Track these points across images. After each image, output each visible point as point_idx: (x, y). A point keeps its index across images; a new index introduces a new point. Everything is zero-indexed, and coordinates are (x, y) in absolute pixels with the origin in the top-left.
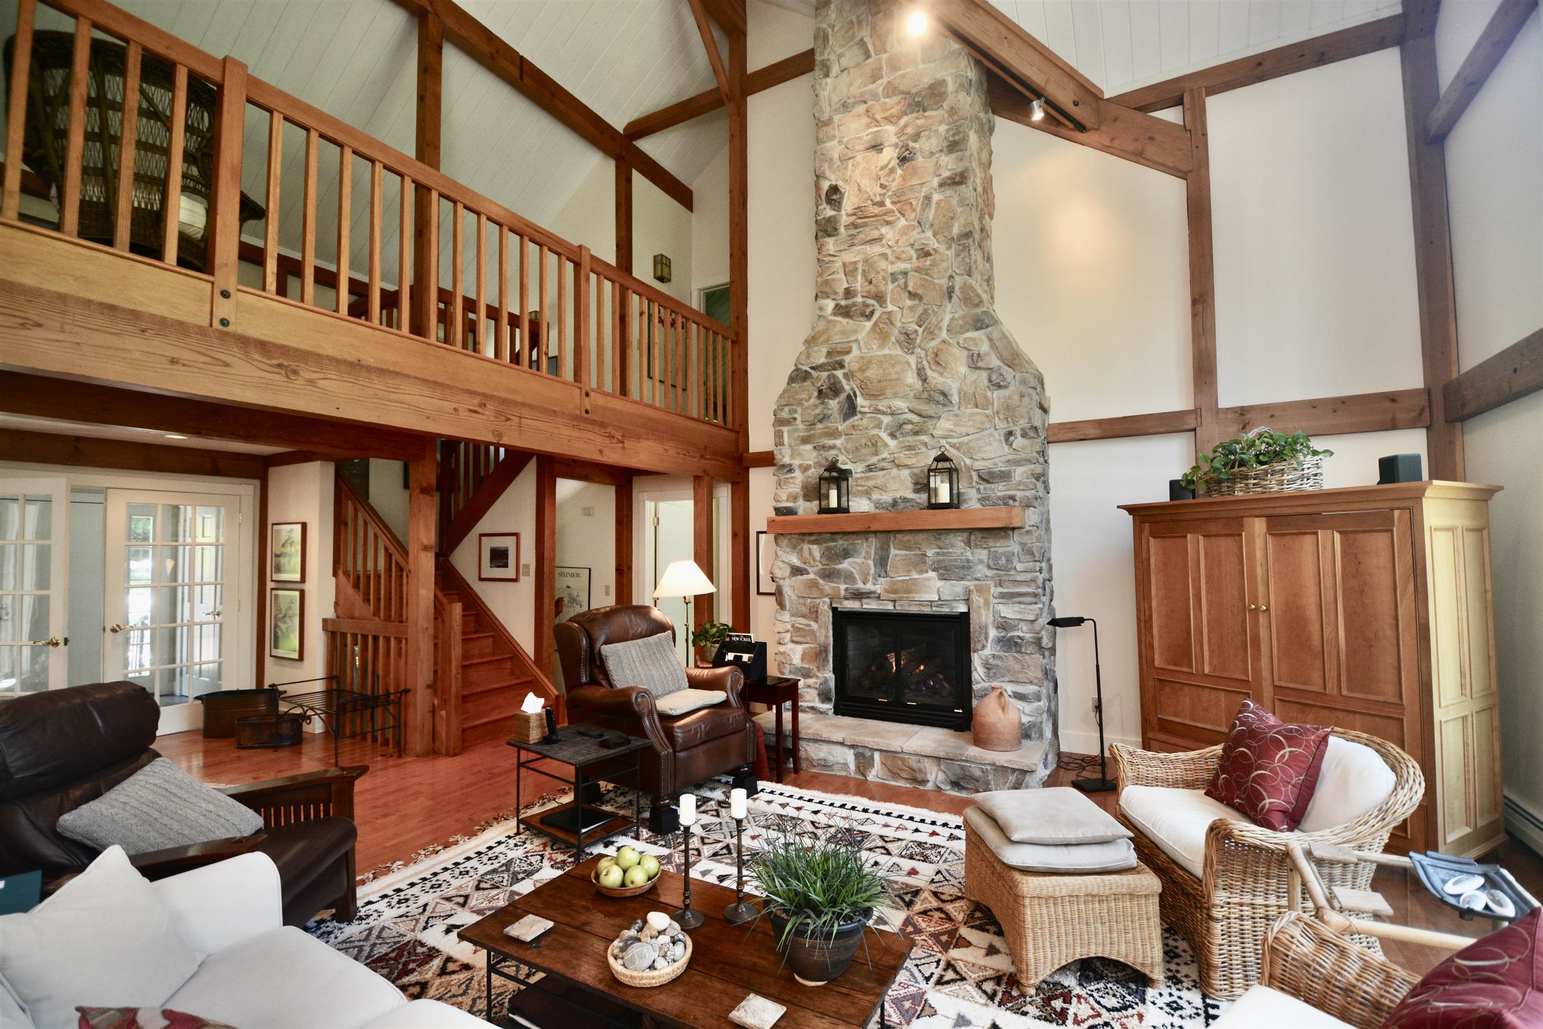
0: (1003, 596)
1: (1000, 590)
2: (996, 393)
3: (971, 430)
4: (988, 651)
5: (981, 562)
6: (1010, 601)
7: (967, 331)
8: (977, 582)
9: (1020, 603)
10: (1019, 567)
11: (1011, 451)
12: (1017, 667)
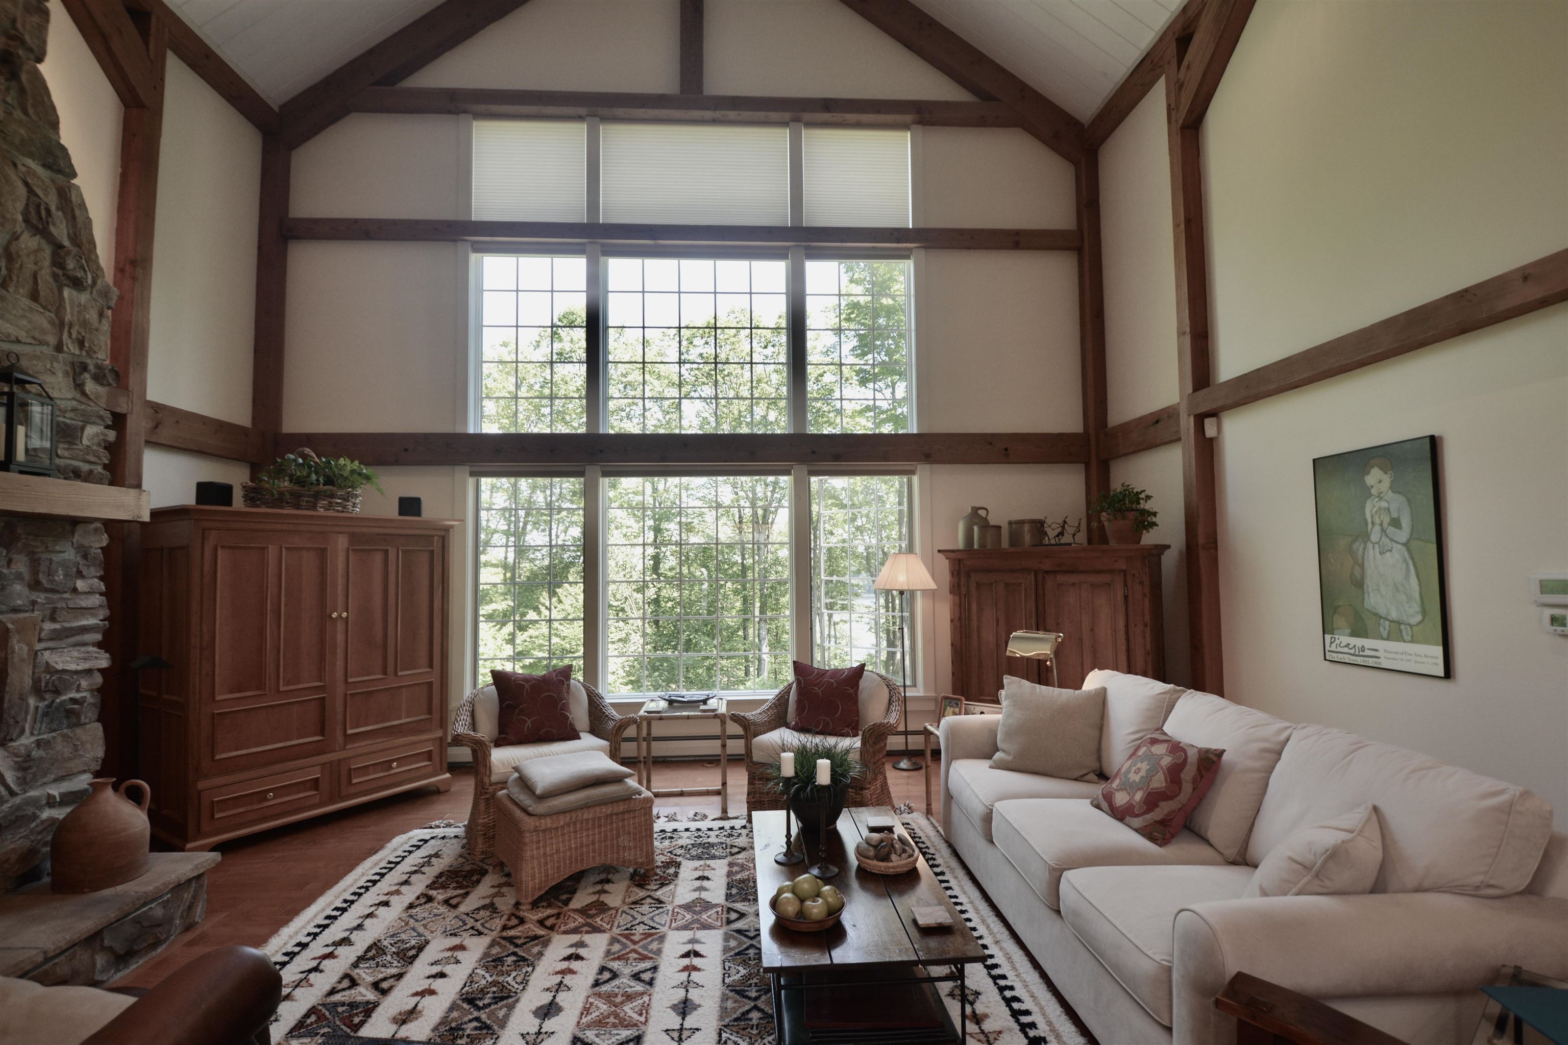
0: (57, 636)
1: (48, 626)
2: (66, 292)
3: (22, 335)
4: (26, 741)
5: (19, 577)
6: (62, 643)
7: (31, 155)
8: (15, 616)
9: (75, 645)
10: (80, 584)
11: (78, 396)
12: (67, 751)
